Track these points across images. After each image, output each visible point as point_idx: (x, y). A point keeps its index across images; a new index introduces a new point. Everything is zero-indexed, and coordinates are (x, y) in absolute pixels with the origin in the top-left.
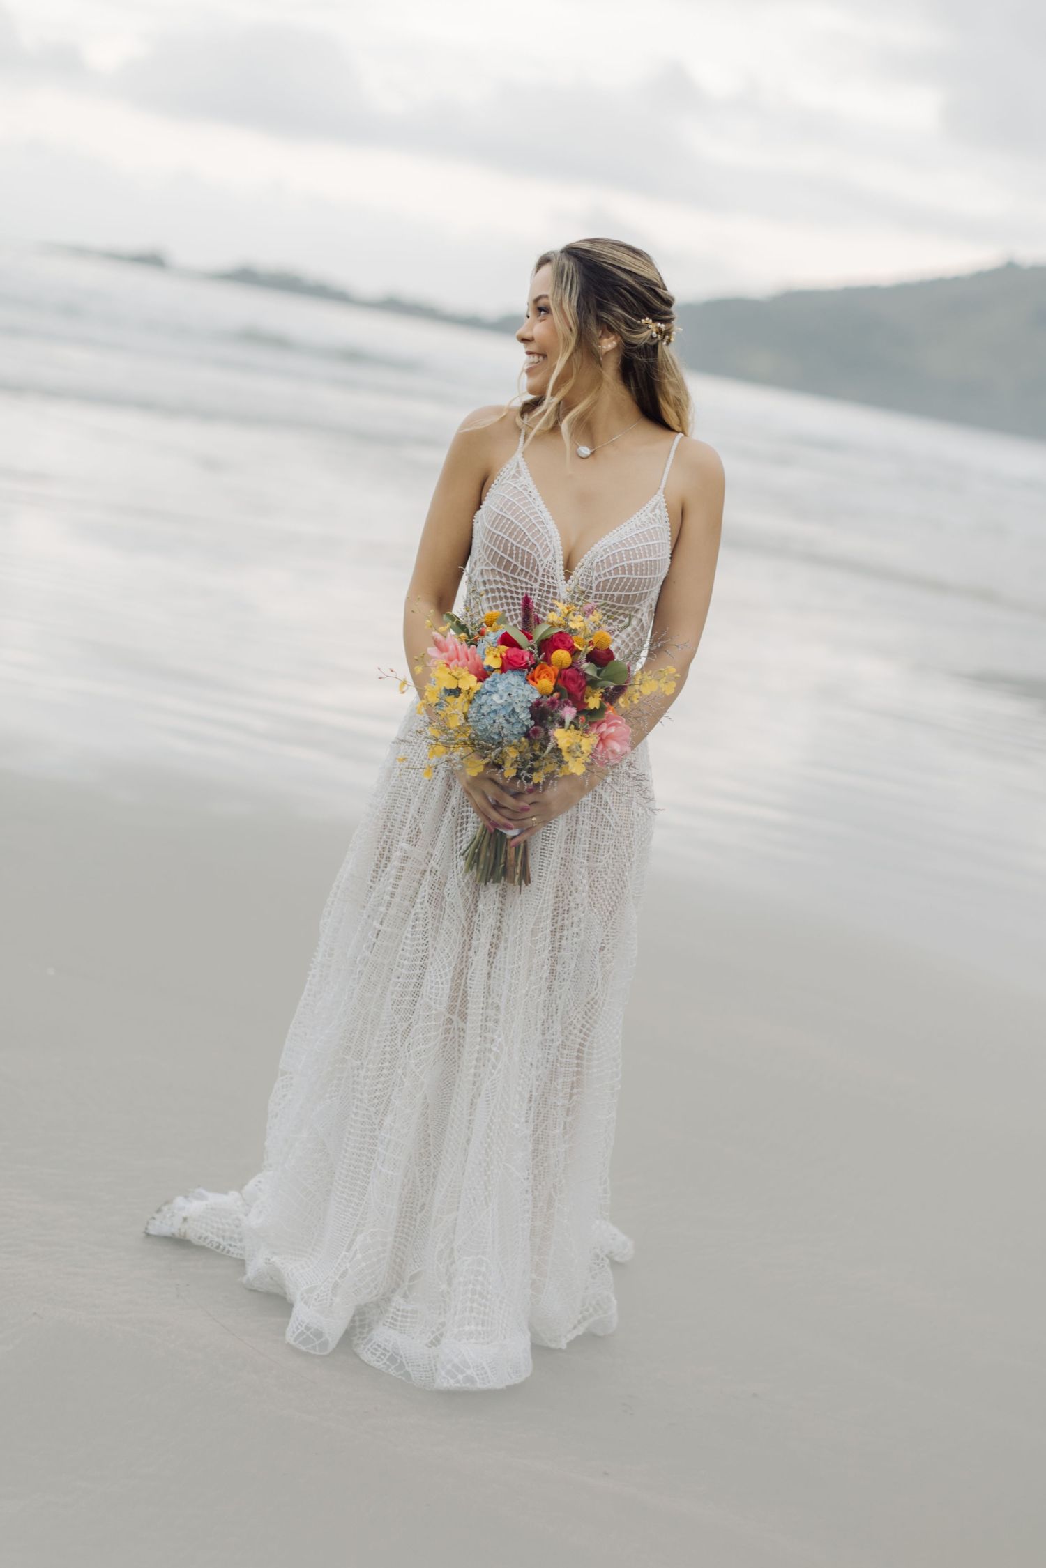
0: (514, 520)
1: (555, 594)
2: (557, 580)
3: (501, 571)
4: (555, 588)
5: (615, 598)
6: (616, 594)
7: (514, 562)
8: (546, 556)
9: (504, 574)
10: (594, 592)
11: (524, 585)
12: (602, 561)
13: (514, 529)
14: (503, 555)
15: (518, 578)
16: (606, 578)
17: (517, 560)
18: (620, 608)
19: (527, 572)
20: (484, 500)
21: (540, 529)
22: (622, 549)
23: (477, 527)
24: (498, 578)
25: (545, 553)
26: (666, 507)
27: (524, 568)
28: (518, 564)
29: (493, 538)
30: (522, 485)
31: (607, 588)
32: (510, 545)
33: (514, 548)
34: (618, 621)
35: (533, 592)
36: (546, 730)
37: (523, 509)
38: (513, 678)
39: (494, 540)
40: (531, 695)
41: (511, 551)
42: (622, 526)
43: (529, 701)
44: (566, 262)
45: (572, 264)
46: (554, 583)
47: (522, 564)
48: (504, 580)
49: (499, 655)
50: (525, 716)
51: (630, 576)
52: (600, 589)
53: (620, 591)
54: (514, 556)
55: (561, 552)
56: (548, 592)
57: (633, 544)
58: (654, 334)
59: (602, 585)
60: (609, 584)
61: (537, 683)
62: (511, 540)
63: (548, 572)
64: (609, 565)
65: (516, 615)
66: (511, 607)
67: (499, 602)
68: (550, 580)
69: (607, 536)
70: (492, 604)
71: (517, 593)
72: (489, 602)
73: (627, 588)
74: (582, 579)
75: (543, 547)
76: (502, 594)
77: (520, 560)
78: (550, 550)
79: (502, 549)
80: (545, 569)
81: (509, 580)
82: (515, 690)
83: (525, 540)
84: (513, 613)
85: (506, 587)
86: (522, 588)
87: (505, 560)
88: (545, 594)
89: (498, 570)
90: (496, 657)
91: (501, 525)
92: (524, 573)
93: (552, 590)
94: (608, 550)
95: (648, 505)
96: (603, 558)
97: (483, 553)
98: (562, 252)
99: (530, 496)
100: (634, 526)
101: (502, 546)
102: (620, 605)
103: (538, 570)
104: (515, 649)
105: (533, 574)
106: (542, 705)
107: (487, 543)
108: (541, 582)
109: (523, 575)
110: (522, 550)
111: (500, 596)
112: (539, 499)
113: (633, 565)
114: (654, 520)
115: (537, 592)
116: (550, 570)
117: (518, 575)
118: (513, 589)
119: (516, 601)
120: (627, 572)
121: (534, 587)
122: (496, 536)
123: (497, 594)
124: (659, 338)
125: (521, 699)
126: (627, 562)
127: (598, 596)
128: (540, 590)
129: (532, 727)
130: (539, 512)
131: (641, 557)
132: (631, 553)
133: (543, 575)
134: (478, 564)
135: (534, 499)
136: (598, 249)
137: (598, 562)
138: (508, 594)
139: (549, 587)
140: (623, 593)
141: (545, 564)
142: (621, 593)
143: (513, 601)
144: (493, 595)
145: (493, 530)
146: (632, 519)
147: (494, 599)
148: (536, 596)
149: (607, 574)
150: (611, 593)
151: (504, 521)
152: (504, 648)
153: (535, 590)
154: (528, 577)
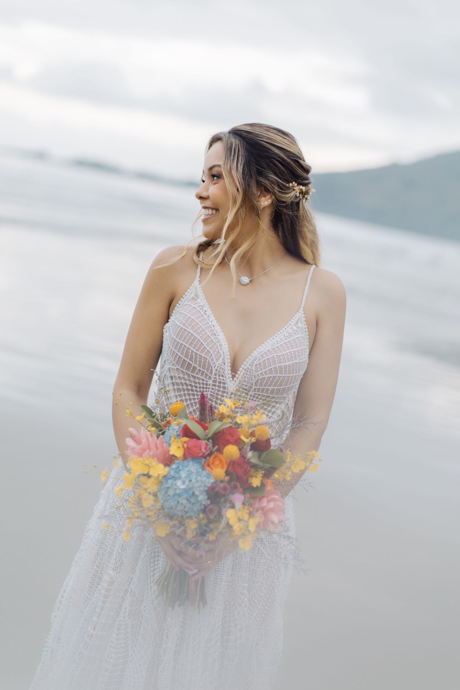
0: (194, 333)
1: (224, 388)
2: (226, 378)
3: (184, 370)
4: (224, 383)
5: (269, 391)
6: (270, 388)
7: (193, 364)
8: (217, 360)
9: (186, 373)
10: (254, 387)
11: (201, 381)
12: (260, 364)
13: (194, 340)
14: (185, 359)
15: (196, 376)
16: (263, 377)
17: (196, 363)
18: (273, 397)
19: (203, 372)
20: (172, 316)
21: (213, 339)
22: (274, 355)
23: (166, 335)
24: (181, 376)
25: (217, 358)
26: (306, 321)
27: (201, 369)
28: (197, 366)
29: (177, 345)
30: (199, 306)
31: (264, 384)
32: (190, 351)
33: (194, 354)
34: (271, 406)
35: (208, 387)
36: (220, 510)
37: (200, 324)
38: (193, 467)
39: (178, 347)
40: (207, 480)
41: (192, 356)
42: (274, 337)
43: (205, 486)
44: (233, 140)
45: (237, 142)
46: (223, 380)
47: (200, 365)
48: (186, 377)
49: (181, 446)
50: (202, 498)
51: (281, 375)
52: (258, 384)
53: (273, 386)
54: (193, 360)
55: (229, 357)
56: (219, 387)
57: (283, 351)
58: (298, 194)
59: (259, 382)
60: (265, 381)
61: (212, 469)
62: (192, 348)
63: (219, 372)
64: (265, 367)
65: (195, 403)
66: (192, 397)
67: (182, 393)
68: (221, 378)
69: (263, 345)
70: (177, 394)
71: (196, 387)
72: (175, 392)
73: (278, 384)
74: (245, 377)
75: (216, 353)
76: (185, 387)
77: (198, 363)
78: (221, 355)
79: (184, 355)
80: (217, 370)
81: (190, 377)
82: (195, 476)
83: (202, 348)
84: (193, 401)
85: (188, 382)
86: (199, 383)
87: (187, 363)
88: (217, 388)
89: (182, 370)
90: (179, 447)
91: (184, 336)
92: (201, 372)
93: (222, 385)
94: (264, 355)
95: (292, 320)
96: (260, 362)
97: (170, 356)
98: (229, 133)
99: (206, 314)
100: (283, 336)
101: (185, 352)
102: (273, 395)
103: (211, 370)
104: (194, 440)
105: (208, 374)
106: (216, 490)
107: (173, 349)
108: (213, 379)
109: (200, 374)
110: (200, 355)
111: (183, 388)
112: (212, 316)
113: (283, 367)
114: (297, 331)
115: (211, 386)
116: (221, 370)
117: (197, 374)
118: (193, 384)
119: (195, 393)
120: (278, 372)
121: (208, 383)
122: (180, 344)
123: (181, 387)
124: (301, 197)
125: (199, 484)
126: (279, 365)
127: (257, 390)
128: (213, 385)
129: (208, 505)
130: (212, 326)
131: (289, 361)
132: (281, 358)
133: (215, 374)
134: (167, 363)
135: (208, 316)
136: (257, 131)
137: (256, 365)
138: (189, 388)
139: (220, 383)
140: (276, 388)
141: (217, 366)
142: (274, 388)
143: (193, 393)
144: (178, 387)
145: (178, 340)
146: (281, 331)
147: (179, 390)
148: (210, 389)
149: (264, 373)
150: (266, 388)
151: (186, 334)
152: (185, 439)
153: (209, 385)
154: (204, 376)
